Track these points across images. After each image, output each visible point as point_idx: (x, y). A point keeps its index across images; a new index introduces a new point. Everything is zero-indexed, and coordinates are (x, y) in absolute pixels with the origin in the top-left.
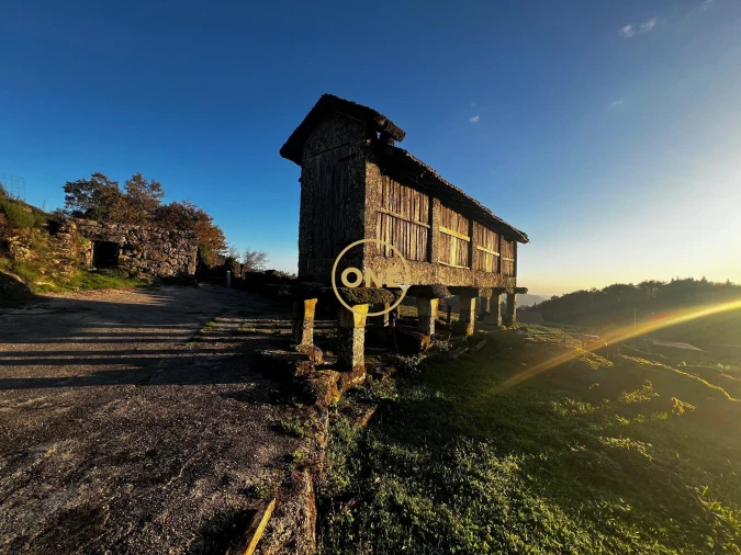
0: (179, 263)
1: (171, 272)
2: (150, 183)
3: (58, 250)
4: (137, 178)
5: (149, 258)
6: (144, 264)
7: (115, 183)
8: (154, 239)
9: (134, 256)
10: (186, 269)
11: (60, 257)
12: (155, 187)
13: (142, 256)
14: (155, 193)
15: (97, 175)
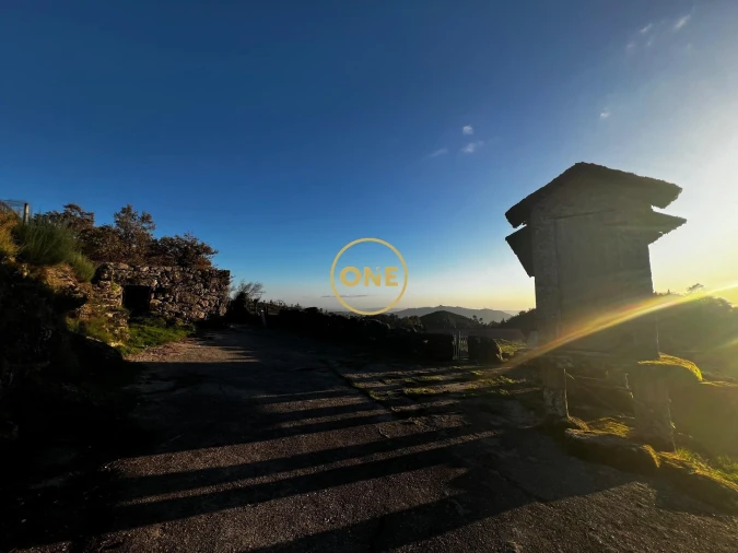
0: (210, 305)
1: (202, 315)
2: (140, 215)
3: (106, 302)
4: (127, 211)
5: (181, 301)
6: (176, 308)
7: (91, 214)
8: (186, 280)
9: (166, 300)
10: (218, 311)
11: (111, 310)
12: (145, 219)
13: (174, 300)
14: (144, 225)
15: (70, 206)
